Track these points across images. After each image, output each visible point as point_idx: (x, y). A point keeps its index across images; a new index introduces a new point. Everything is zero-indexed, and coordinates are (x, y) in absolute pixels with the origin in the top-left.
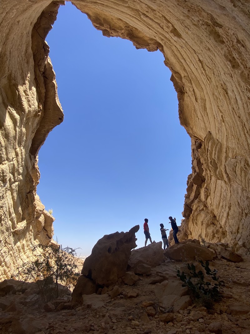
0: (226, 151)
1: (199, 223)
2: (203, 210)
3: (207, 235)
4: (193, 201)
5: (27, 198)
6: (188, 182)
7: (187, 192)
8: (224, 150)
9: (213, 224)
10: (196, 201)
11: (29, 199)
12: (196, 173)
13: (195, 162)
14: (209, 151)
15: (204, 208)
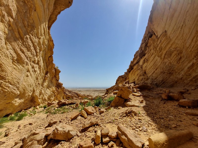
0: (172, 44)
1: (136, 74)
2: (139, 69)
3: (138, 80)
4: (135, 65)
5: (49, 60)
6: (135, 55)
7: (133, 60)
8: (171, 43)
9: (143, 75)
10: (137, 65)
11: (50, 61)
12: (141, 51)
13: (144, 45)
14: (161, 42)
15: (141, 68)
